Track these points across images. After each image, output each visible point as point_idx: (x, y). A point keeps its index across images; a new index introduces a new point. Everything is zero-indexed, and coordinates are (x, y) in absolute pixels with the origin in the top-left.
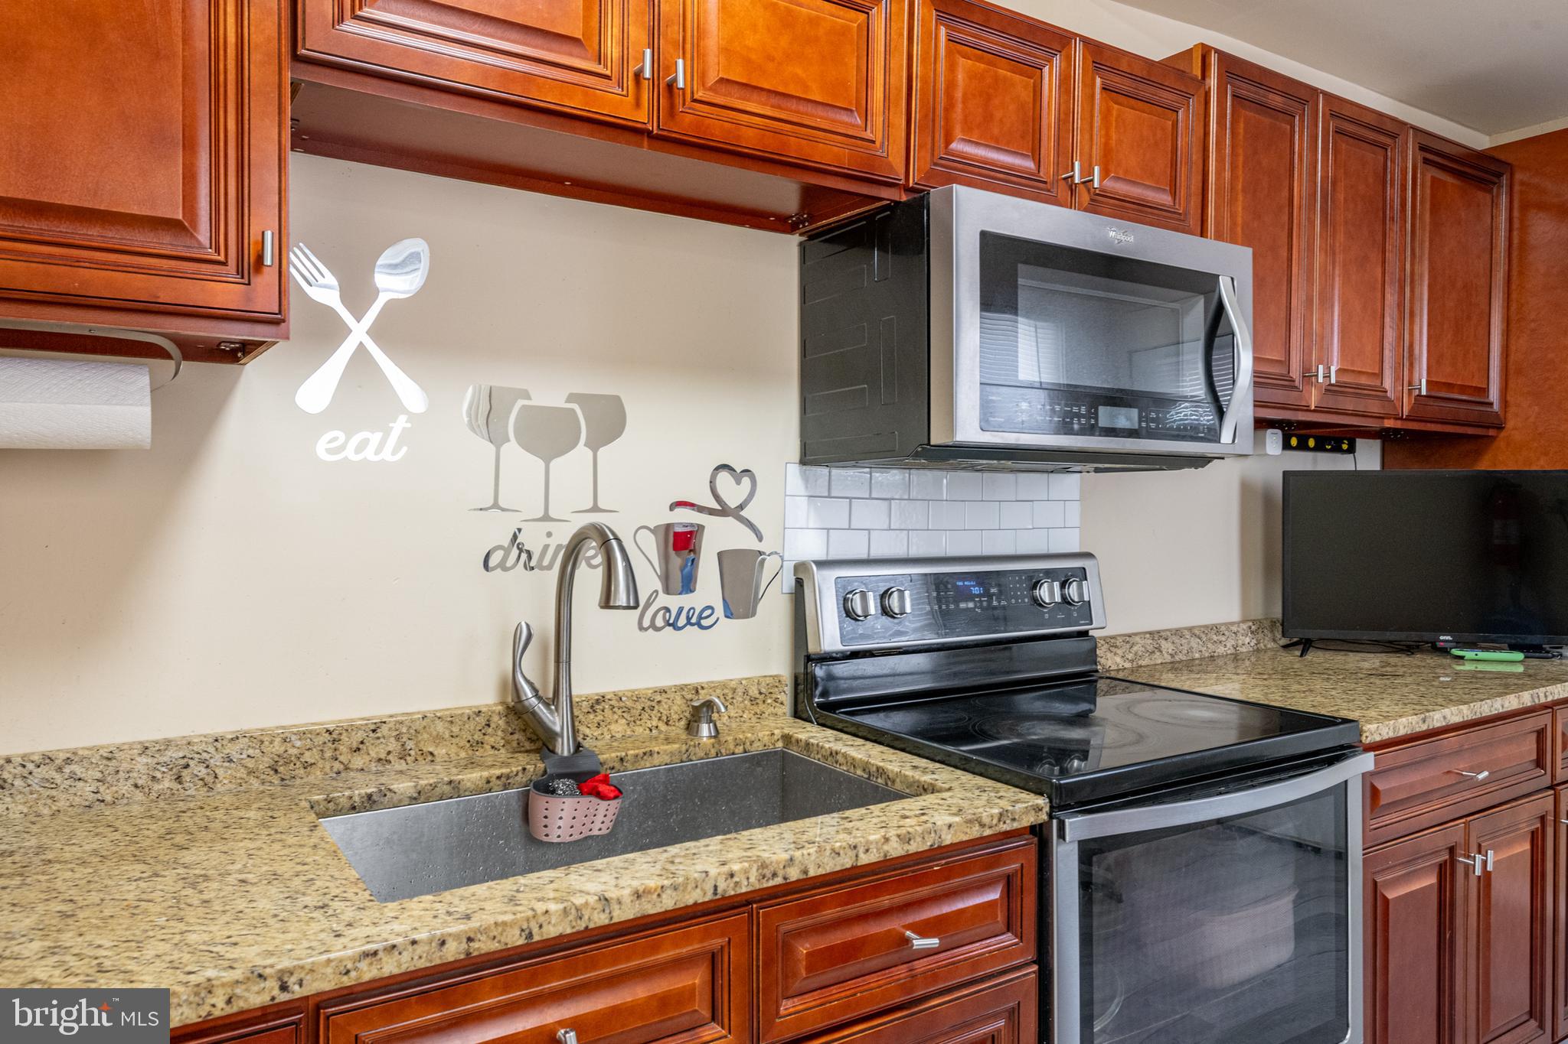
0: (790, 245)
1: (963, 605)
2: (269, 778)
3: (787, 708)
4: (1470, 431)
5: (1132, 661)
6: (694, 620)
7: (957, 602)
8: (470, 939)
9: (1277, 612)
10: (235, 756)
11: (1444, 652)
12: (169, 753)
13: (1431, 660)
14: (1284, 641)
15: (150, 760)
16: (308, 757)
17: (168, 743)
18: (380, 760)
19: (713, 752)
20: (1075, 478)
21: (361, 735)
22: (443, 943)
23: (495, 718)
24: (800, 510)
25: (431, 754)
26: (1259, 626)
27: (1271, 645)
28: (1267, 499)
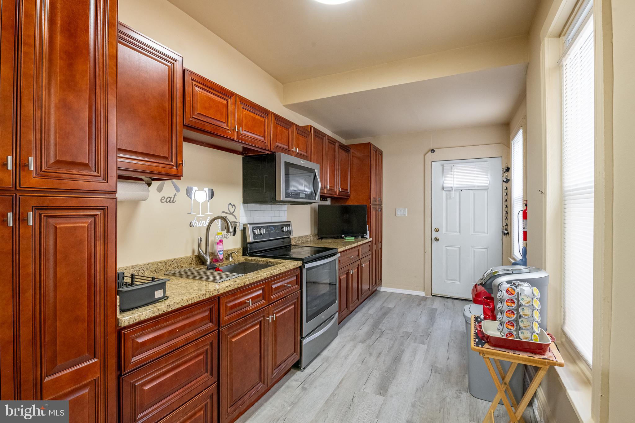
0: (241, 157)
1: (272, 232)
2: (154, 273)
3: (241, 255)
4: (345, 197)
5: (295, 243)
6: (225, 237)
7: (271, 231)
8: (238, 284)
9: (316, 232)
10: (148, 268)
11: (343, 238)
12: (136, 268)
13: (342, 240)
14: (317, 238)
15: (133, 270)
16: (161, 268)
17: (136, 266)
18: (174, 268)
19: (234, 263)
20: (286, 206)
21: (170, 263)
22: (235, 285)
23: (194, 258)
24: (243, 213)
25: (183, 266)
26: (314, 235)
27: (316, 239)
28: (315, 211)
